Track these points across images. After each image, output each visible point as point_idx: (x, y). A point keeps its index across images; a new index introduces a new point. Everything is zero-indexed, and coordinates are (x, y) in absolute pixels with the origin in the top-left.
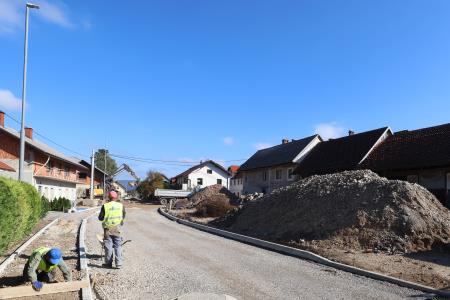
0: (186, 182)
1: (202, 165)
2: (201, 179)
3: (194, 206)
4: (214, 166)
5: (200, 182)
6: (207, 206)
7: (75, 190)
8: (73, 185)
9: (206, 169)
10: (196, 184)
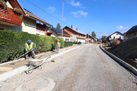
0: (110, 38)
1: (114, 33)
4: (118, 33)
5: (114, 37)
8: (85, 39)
9: (116, 34)
10: (113, 38)
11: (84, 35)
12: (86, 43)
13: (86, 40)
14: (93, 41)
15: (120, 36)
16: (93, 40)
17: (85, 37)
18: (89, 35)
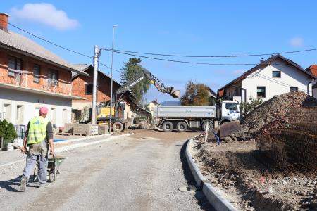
0: (239, 93)
1: (263, 65)
2: (263, 88)
3: (254, 135)
4: (284, 64)
5: (262, 92)
6: (284, 136)
7: (69, 109)
8: (67, 101)
9: (270, 69)
10: (255, 97)
11: (61, 73)
12: (71, 132)
13: (77, 105)
14: (128, 113)
15: (295, 83)
16: (134, 108)
17: (66, 89)
18: (99, 73)
